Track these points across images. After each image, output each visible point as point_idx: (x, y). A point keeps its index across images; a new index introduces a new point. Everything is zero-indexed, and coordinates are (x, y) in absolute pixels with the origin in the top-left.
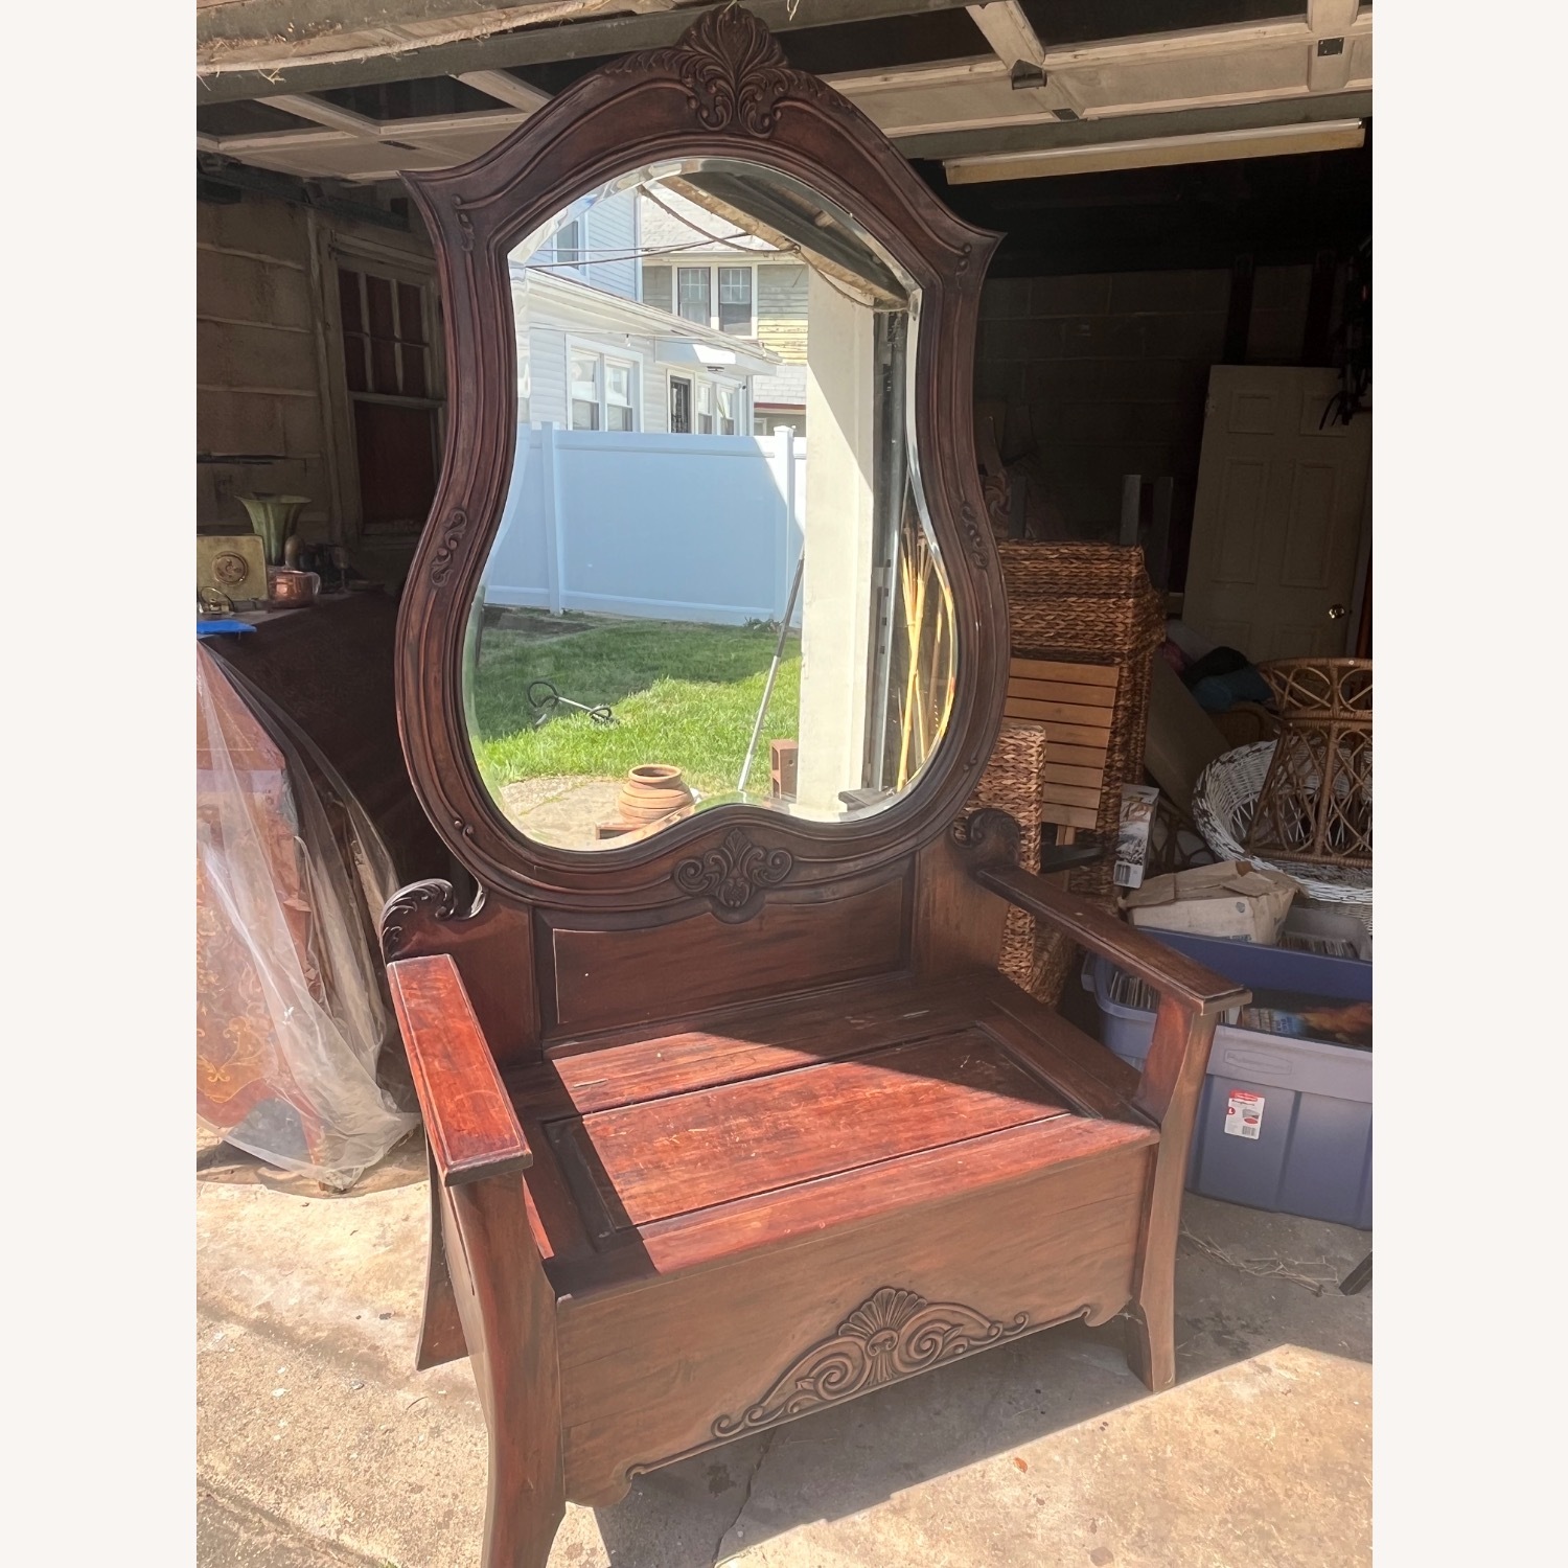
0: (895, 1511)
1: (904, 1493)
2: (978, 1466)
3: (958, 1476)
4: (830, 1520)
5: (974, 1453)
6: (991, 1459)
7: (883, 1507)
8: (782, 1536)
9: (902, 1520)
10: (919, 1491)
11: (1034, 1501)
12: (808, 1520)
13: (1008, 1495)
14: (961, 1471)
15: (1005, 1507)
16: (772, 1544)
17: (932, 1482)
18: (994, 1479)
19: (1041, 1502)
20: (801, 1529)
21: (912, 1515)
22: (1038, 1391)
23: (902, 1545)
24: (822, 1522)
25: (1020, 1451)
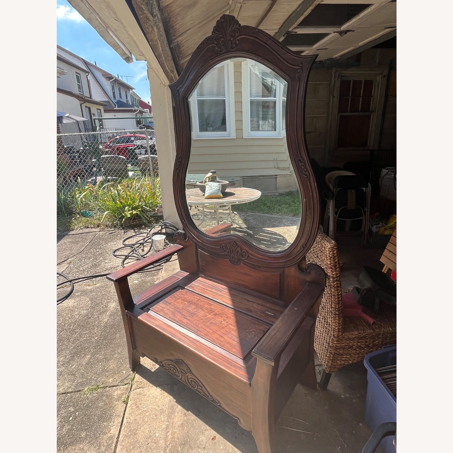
0: (185, 414)
1: (191, 413)
2: (208, 427)
3: (202, 424)
4: (176, 402)
5: (212, 425)
6: (212, 430)
7: (185, 411)
8: (168, 395)
9: (183, 417)
10: (193, 417)
11: (204, 446)
12: (174, 398)
13: (202, 438)
14: (204, 424)
15: (198, 439)
16: (166, 394)
17: (198, 419)
18: (206, 433)
19: (204, 448)
20: (172, 397)
21: (185, 418)
22: (243, 434)
23: (176, 419)
24: (175, 400)
25: (218, 436)
